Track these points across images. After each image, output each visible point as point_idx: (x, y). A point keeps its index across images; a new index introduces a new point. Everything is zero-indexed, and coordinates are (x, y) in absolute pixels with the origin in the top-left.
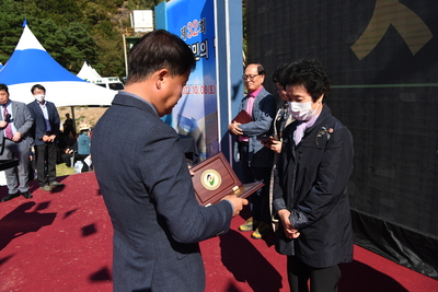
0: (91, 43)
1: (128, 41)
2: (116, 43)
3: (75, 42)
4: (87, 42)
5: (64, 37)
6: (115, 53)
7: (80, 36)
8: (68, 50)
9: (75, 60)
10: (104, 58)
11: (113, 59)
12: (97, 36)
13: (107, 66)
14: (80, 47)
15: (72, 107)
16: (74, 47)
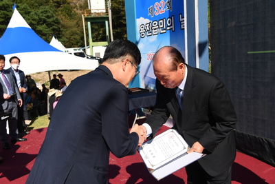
0: (57, 22)
1: (87, 20)
2: (75, 22)
3: (45, 22)
4: (54, 21)
5: (37, 18)
6: (75, 29)
7: (48, 17)
8: (40, 28)
9: (45, 35)
10: (67, 33)
11: (73, 34)
12: (61, 17)
13: (69, 39)
14: (49, 25)
15: (49, 72)
16: (45, 25)
